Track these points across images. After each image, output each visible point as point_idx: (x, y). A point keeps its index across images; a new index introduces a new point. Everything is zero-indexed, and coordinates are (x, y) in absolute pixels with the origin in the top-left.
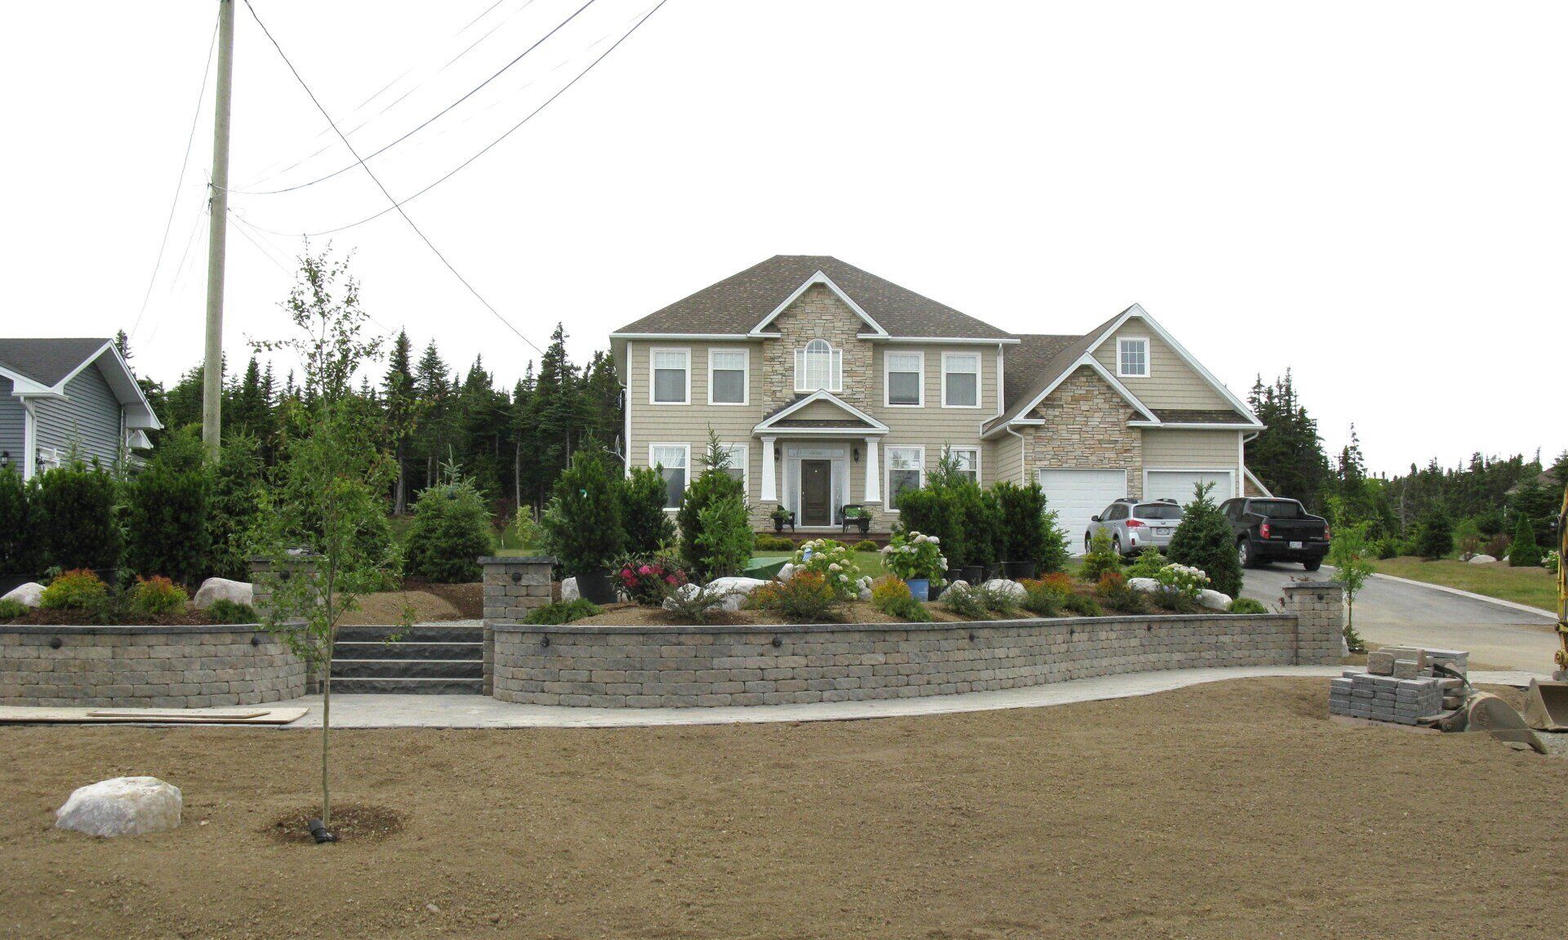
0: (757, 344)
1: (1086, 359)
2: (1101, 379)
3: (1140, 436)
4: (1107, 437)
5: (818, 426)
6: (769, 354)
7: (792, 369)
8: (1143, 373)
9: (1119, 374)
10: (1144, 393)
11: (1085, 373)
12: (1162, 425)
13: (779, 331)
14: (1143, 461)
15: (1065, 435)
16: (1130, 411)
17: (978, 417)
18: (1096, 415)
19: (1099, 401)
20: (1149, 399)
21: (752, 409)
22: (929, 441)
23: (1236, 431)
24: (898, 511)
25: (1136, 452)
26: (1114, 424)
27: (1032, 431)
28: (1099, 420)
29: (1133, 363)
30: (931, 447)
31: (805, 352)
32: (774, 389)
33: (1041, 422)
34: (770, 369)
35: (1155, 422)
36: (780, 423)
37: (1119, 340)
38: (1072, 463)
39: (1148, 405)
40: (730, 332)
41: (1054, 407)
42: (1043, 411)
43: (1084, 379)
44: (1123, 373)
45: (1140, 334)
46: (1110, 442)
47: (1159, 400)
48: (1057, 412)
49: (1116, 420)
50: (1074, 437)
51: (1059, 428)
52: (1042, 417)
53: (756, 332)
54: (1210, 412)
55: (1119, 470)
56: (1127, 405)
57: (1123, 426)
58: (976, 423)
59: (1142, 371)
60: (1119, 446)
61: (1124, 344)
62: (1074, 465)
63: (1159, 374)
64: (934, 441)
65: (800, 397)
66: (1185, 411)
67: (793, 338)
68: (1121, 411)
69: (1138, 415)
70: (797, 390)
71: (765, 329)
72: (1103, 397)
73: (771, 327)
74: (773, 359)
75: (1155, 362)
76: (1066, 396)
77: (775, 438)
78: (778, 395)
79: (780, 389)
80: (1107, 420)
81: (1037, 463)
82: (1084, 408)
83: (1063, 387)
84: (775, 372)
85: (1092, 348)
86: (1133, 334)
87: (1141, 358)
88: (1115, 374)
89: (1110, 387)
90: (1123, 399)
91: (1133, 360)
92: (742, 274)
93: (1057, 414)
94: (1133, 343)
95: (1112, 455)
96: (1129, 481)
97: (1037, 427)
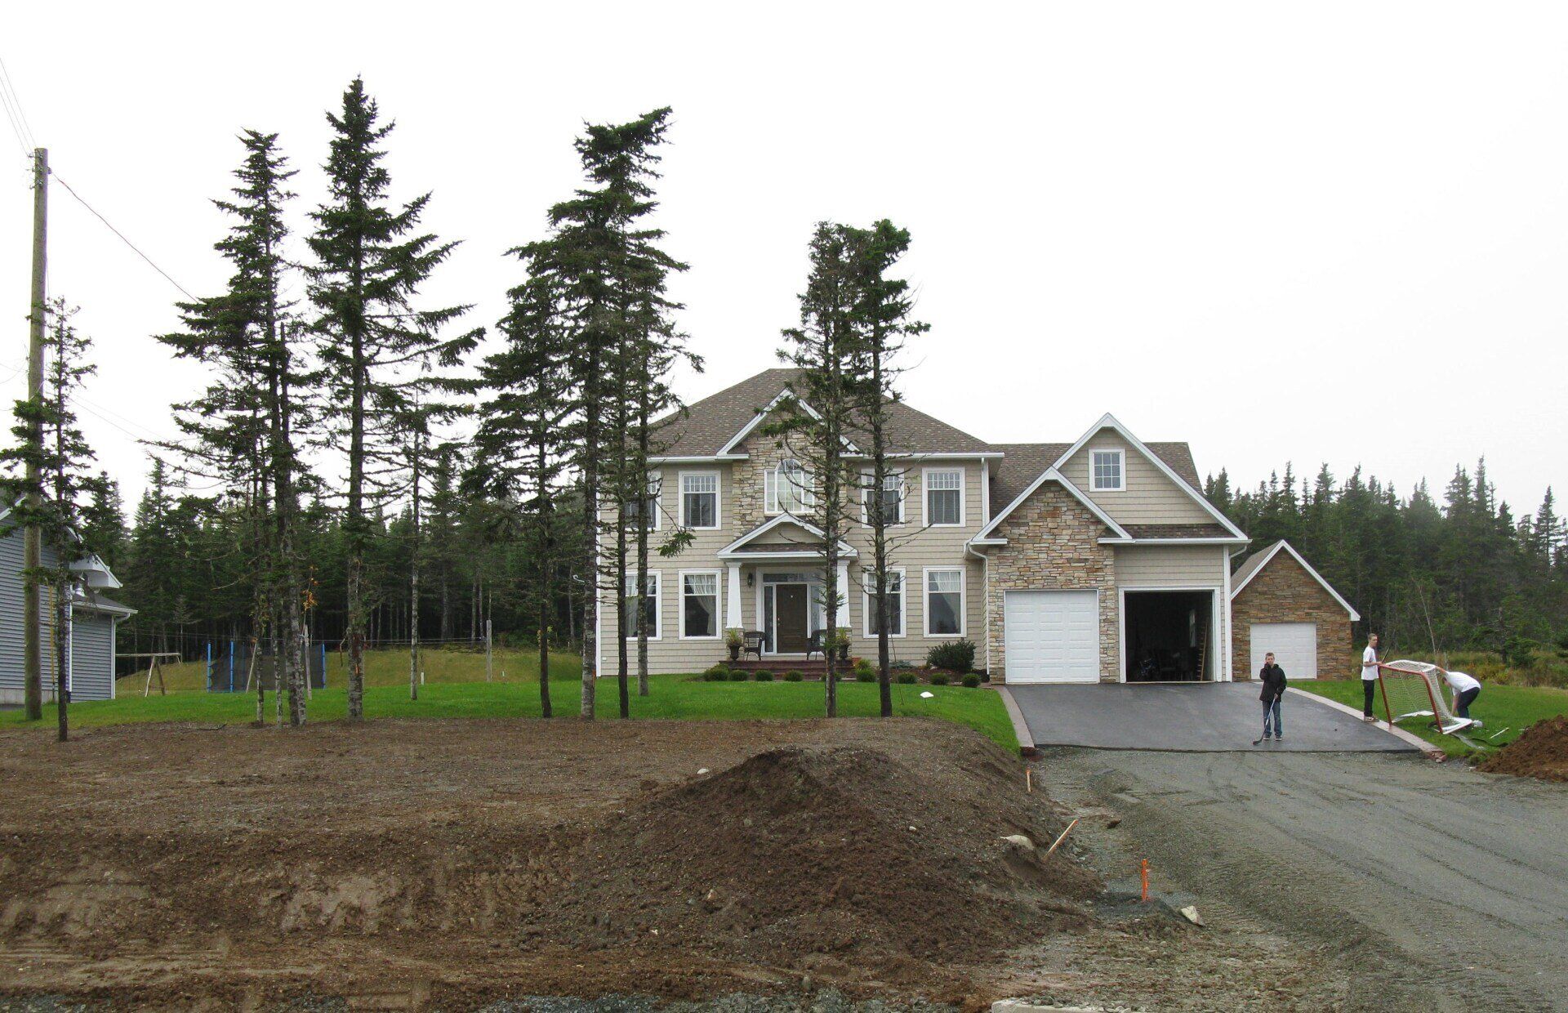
0: (725, 466)
1: (1051, 474)
2: (1069, 495)
3: (1112, 553)
4: (1076, 556)
5: (784, 550)
6: (737, 476)
7: (762, 491)
8: (1119, 486)
9: (1092, 488)
10: (1114, 508)
11: (1052, 489)
12: (1134, 541)
13: (746, 451)
14: (1115, 580)
15: (1030, 553)
16: (1102, 527)
17: (962, 536)
18: (1064, 532)
19: (1068, 518)
20: (1120, 514)
21: (725, 533)
22: (910, 562)
23: (1220, 547)
24: (877, 636)
25: (1108, 570)
26: (1084, 542)
27: (995, 551)
28: (1068, 537)
29: (1107, 476)
30: (912, 568)
31: (776, 473)
32: (743, 512)
33: (1004, 541)
34: (739, 492)
35: (1126, 538)
36: (745, 548)
37: (1092, 453)
38: (1038, 585)
39: (1116, 520)
40: (699, 454)
41: (1019, 525)
42: (1007, 529)
43: (1052, 495)
44: (1097, 487)
45: (1114, 445)
46: (1080, 561)
47: (1130, 514)
48: (1022, 530)
49: (1086, 537)
50: (1041, 556)
51: (1025, 547)
52: (1004, 537)
53: (723, 454)
54: (1191, 527)
55: (1092, 591)
56: (1099, 522)
57: (1093, 544)
58: (960, 542)
59: (1117, 484)
60: (1088, 564)
61: (1098, 457)
62: (1041, 586)
63: (1135, 487)
64: (915, 562)
65: (769, 519)
66: (1163, 526)
67: (763, 459)
68: (1092, 527)
69: (1109, 532)
70: (767, 513)
71: (732, 451)
72: (1072, 513)
73: (739, 447)
74: (741, 481)
75: (1131, 474)
76: (1033, 514)
77: (740, 564)
78: (748, 518)
79: (749, 511)
80: (1077, 537)
81: (1002, 584)
82: (1050, 525)
83: (1029, 504)
84: (745, 495)
85: (1059, 463)
86: (1108, 445)
87: (1117, 471)
88: (1086, 488)
89: (1079, 503)
90: (1093, 515)
91: (1107, 472)
92: (728, 391)
93: (1023, 532)
94: (1107, 456)
95: (1083, 574)
96: (1102, 601)
97: (1001, 547)
